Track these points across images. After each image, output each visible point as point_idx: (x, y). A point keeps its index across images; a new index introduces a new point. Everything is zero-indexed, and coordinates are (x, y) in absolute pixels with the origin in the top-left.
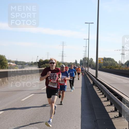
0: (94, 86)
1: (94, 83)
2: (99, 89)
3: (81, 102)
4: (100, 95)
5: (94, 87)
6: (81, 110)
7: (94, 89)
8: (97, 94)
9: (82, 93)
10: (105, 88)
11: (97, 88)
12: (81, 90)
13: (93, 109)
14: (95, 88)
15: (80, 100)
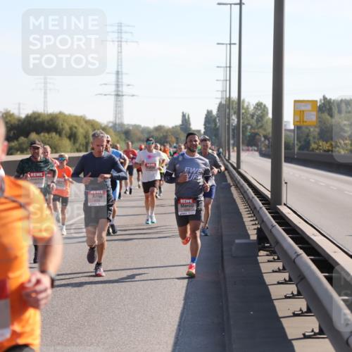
0: (262, 253)
5: (263, 256)
7: (260, 275)
9: (186, 298)
10: (321, 276)
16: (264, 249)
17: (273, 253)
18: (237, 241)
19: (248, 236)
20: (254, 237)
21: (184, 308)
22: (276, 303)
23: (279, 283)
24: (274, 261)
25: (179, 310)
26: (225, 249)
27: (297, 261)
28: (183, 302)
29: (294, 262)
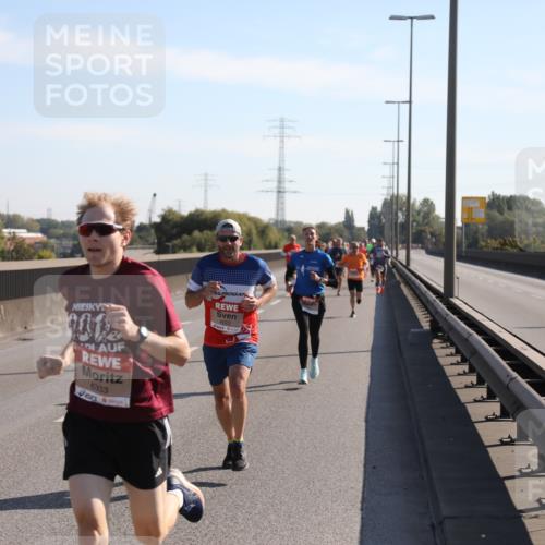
0: (435, 341)
1: (434, 323)
2: (459, 358)
3: (364, 424)
4: (467, 387)
5: (436, 344)
6: (362, 469)
7: (435, 358)
8: (449, 382)
9: (371, 376)
10: (490, 349)
11: (453, 350)
13: (426, 461)
14: (442, 352)
16: (438, 337)
17: (444, 341)
18: (417, 330)
19: (418, 325)
20: (426, 325)
23: (452, 364)
24: (447, 347)
26: (401, 338)
27: (470, 339)
29: (467, 340)
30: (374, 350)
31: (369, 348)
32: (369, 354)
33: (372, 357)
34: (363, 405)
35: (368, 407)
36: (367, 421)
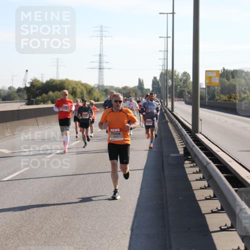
0: (187, 162)
1: (185, 149)
3: (130, 232)
5: (187, 164)
7: (185, 175)
9: (141, 189)
10: (222, 176)
11: (197, 169)
12: (141, 180)
14: (190, 170)
15: (130, 224)
16: (188, 159)
17: (193, 162)
18: (172, 155)
19: (178, 152)
20: (182, 152)
21: (140, 195)
22: (195, 192)
23: (197, 180)
24: (194, 166)
25: (137, 197)
26: (165, 159)
27: (208, 167)
28: (139, 192)
29: (206, 167)
30: (146, 168)
31: (143, 168)
32: (142, 172)
33: (144, 174)
34: (132, 215)
35: (135, 217)
36: (132, 230)
